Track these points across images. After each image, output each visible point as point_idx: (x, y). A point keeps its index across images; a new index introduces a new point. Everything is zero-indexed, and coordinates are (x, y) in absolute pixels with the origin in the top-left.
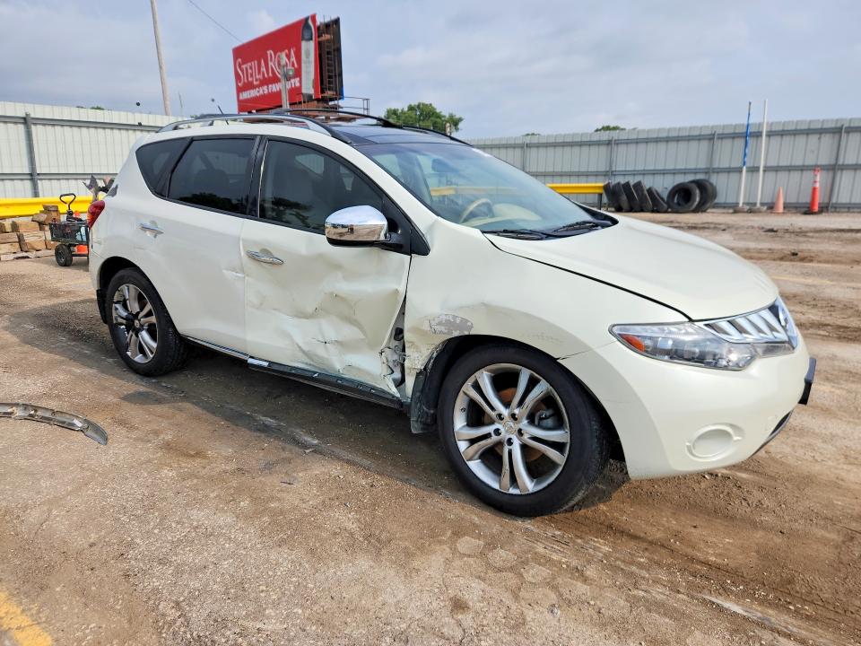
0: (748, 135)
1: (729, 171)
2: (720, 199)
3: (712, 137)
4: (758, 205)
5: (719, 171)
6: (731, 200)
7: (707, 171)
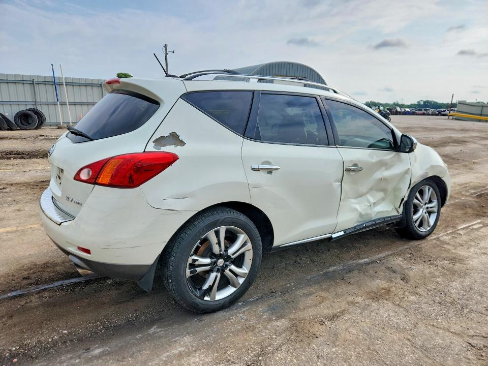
0: (55, 83)
1: (48, 104)
2: (47, 121)
3: (33, 83)
4: (71, 123)
5: (41, 104)
6: (53, 121)
7: (35, 104)
